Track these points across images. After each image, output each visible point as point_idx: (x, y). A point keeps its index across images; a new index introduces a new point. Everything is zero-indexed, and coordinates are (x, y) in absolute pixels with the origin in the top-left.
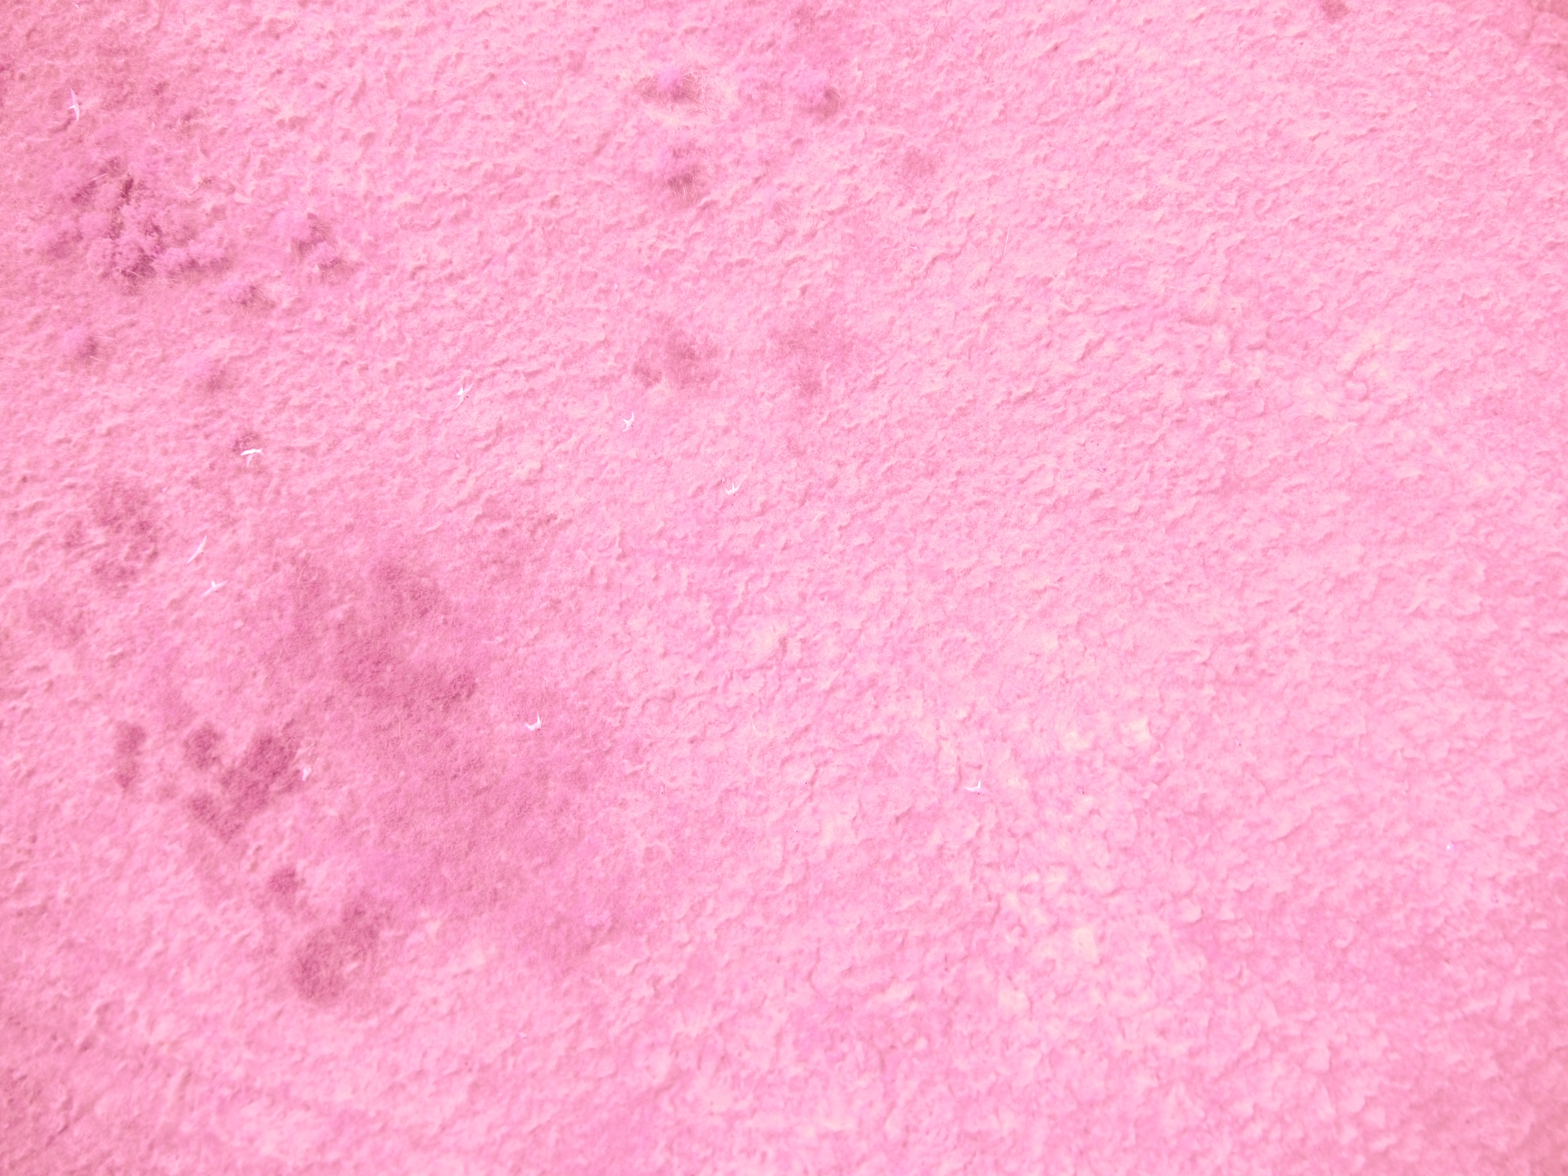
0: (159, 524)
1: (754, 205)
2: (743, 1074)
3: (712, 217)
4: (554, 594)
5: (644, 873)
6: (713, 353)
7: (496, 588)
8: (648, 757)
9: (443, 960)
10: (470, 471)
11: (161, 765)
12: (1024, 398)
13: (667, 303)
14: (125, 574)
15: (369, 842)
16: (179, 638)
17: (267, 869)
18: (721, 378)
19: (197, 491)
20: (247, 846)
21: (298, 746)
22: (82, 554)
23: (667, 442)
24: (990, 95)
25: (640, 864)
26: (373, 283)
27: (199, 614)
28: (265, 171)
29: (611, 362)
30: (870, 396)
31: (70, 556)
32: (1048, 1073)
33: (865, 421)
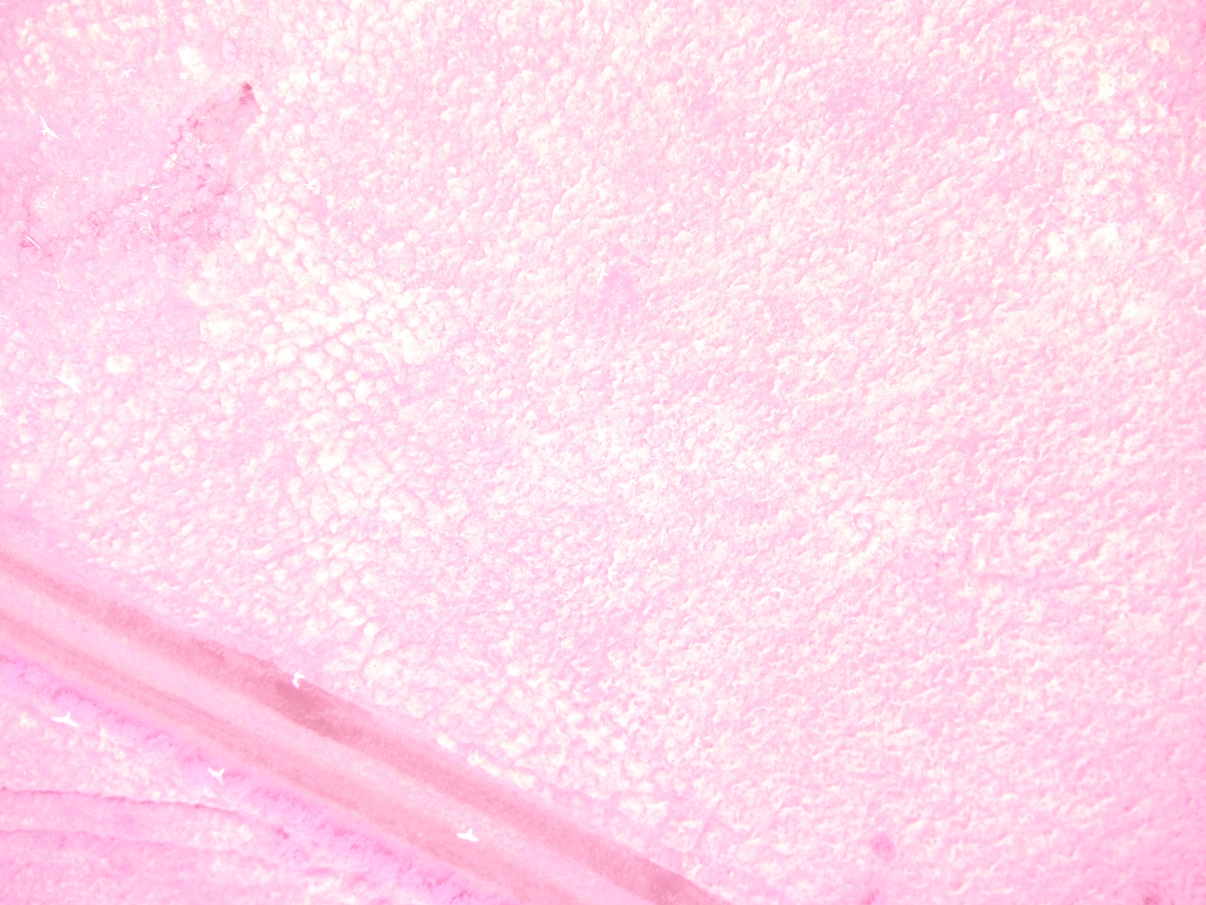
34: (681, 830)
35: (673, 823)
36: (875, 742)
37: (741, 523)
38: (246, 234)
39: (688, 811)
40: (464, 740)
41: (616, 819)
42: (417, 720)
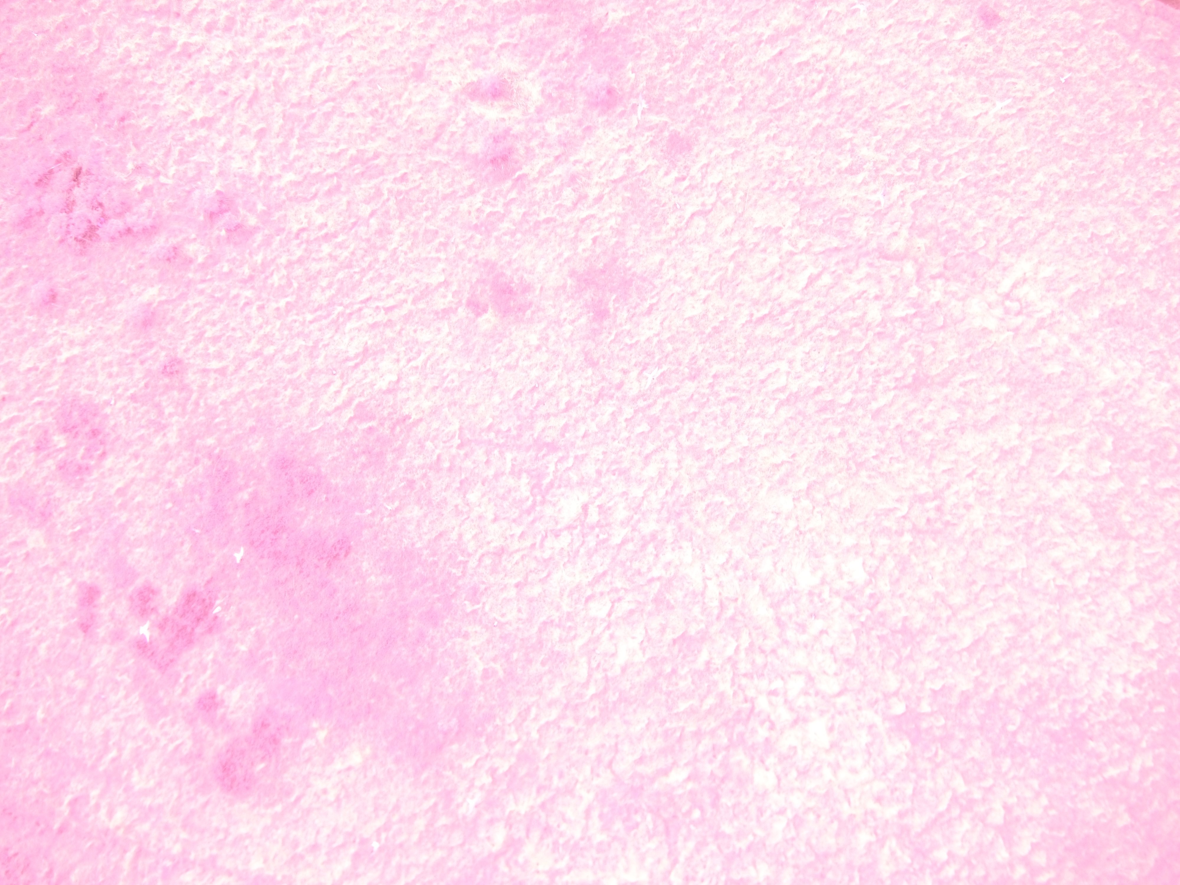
0: (107, 430)
1: (555, 177)
2: (561, 841)
3: (523, 187)
4: (409, 476)
5: (482, 688)
6: (527, 288)
7: (365, 472)
8: (484, 599)
9: (330, 760)
10: (343, 384)
11: (112, 614)
13: (491, 252)
14: (83, 470)
15: (273, 670)
16: (124, 517)
17: (194, 693)
18: (533, 308)
19: (135, 405)
20: (179, 676)
21: (216, 598)
22: (48, 456)
23: (494, 357)
24: (731, 90)
25: (479, 682)
26: (267, 242)
27: (138, 499)
28: (182, 159)
29: (450, 297)
30: (646, 320)
31: (40, 457)
32: (793, 833)
33: (643, 339)
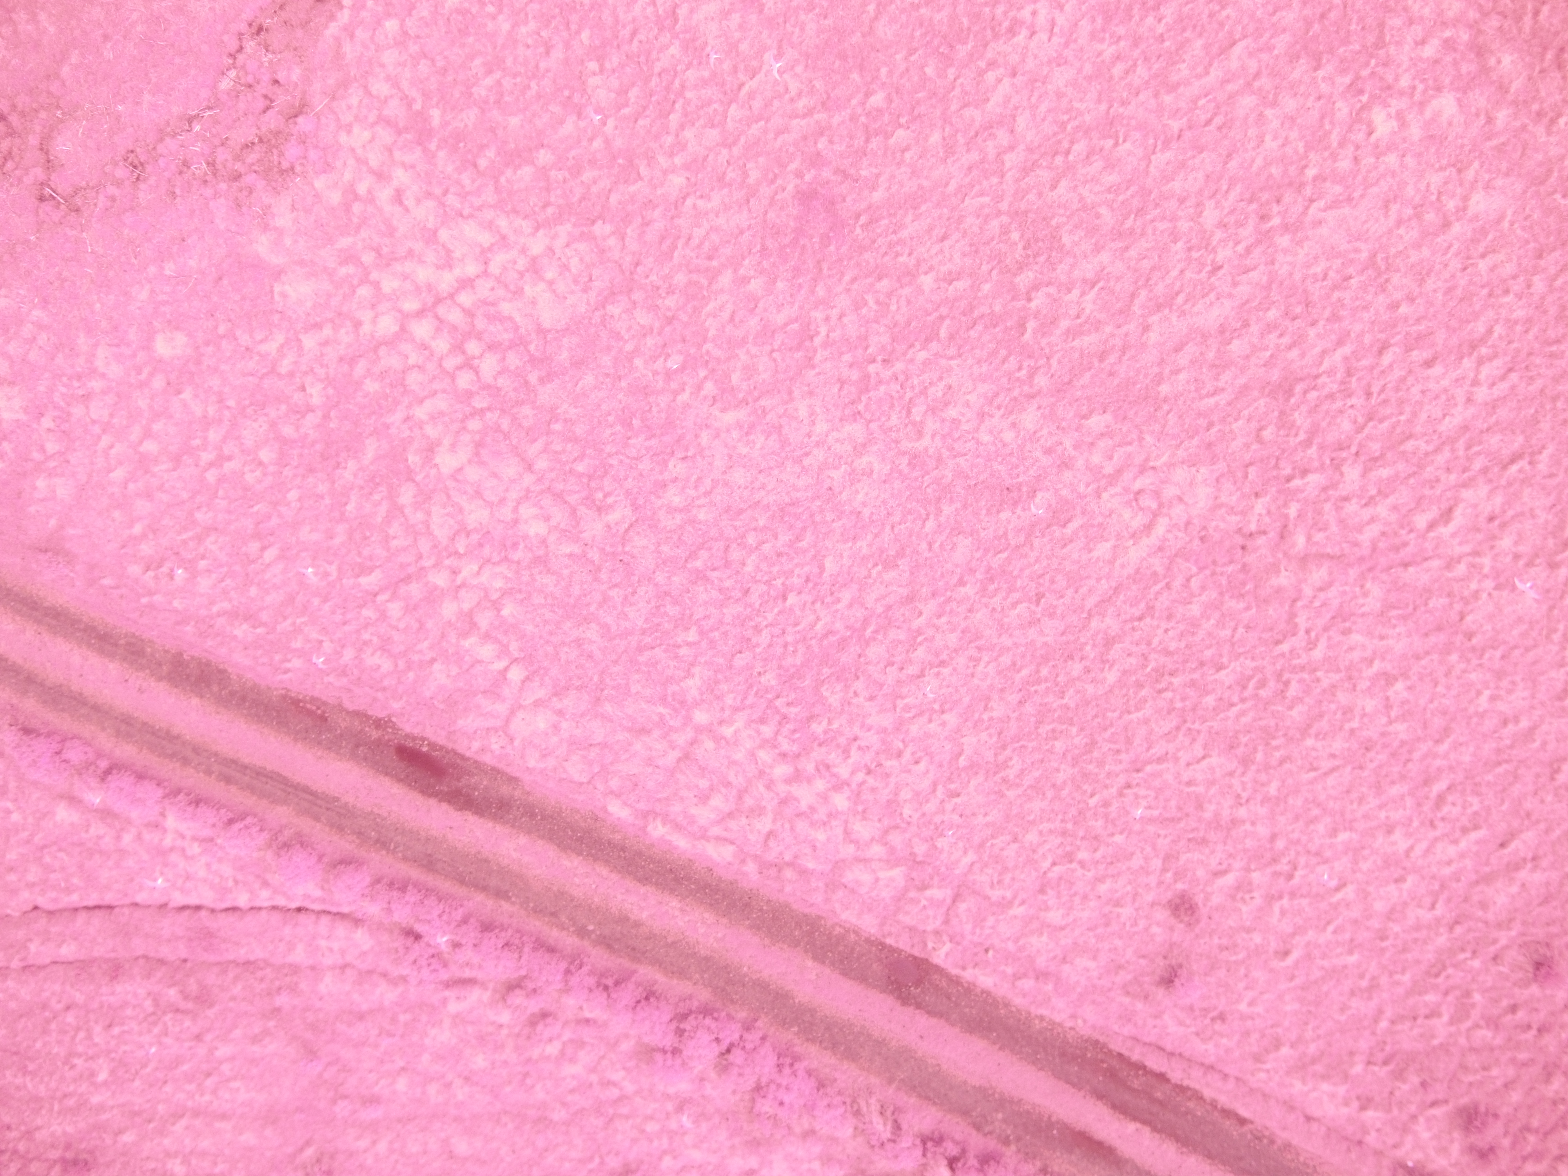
12: (1514, 459)
34: (924, 902)
35: (912, 894)
36: (1169, 777)
37: (989, 511)
38: (327, 168)
39: (932, 878)
40: (642, 806)
41: (840, 893)
42: (581, 784)
